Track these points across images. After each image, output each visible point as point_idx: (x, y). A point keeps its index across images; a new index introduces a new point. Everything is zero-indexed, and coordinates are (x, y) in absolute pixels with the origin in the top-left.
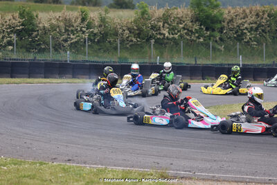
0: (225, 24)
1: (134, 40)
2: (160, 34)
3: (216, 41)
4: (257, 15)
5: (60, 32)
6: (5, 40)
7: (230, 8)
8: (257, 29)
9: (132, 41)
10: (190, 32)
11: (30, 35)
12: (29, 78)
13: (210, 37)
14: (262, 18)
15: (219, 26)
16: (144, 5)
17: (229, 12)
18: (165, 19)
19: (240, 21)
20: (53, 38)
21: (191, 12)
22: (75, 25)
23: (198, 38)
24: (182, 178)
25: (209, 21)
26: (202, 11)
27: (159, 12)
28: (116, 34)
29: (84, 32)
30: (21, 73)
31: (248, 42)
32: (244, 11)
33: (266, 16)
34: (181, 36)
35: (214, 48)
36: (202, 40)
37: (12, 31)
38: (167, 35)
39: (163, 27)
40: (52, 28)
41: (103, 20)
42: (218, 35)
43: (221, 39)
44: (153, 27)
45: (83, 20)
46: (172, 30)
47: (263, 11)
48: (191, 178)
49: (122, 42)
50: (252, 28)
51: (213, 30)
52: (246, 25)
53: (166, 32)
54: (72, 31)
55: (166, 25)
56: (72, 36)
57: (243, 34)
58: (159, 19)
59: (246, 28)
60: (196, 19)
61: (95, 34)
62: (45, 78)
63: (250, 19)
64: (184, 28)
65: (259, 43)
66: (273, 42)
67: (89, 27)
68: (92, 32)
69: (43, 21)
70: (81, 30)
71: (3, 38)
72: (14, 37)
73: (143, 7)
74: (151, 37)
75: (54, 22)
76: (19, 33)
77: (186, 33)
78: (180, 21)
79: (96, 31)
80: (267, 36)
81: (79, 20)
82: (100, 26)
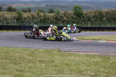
0: (84, 16)
1: (55, 21)
2: (63, 19)
3: (82, 21)
4: (95, 12)
5: (30, 19)
6: (12, 22)
7: (86, 10)
8: (95, 17)
9: (54, 21)
10: (73, 18)
11: (20, 20)
12: (19, 30)
13: (80, 20)
14: (97, 13)
15: (82, 16)
16: (58, 10)
17: (86, 12)
18: (65, 14)
19: (89, 15)
20: (28, 21)
21: (73, 12)
22: (35, 16)
23: (76, 20)
24: (66, 51)
25: (79, 15)
26: (77, 11)
27: (63, 12)
28: (49, 19)
29: (38, 19)
30: (16, 29)
31: (92, 21)
32: (91, 11)
33: (98, 13)
34: (70, 20)
35: (81, 23)
36: (77, 21)
37: (14, 19)
38: (65, 19)
39: (64, 16)
40: (28, 17)
41: (44, 15)
42: (82, 19)
43: (83, 20)
44: (61, 17)
45: (38, 15)
46: (67, 18)
47: (97, 11)
48: (69, 51)
49: (51, 22)
50: (93, 17)
51: (81, 18)
52: (91, 16)
53: (65, 18)
54: (34, 18)
55: (65, 16)
56: (34, 20)
57: (90, 19)
58: (63, 14)
59: (92, 17)
60: (75, 14)
61: (42, 19)
62: (24, 30)
63: (92, 14)
64: (71, 17)
65: (96, 22)
66: (100, 21)
67: (40, 17)
68: (41, 19)
69: (25, 15)
70: (37, 18)
71: (12, 21)
72: (15, 20)
73: (57, 10)
74: (60, 20)
75: (28, 15)
76: (17, 19)
77: (72, 19)
78: (70, 15)
79: (42, 18)
80: (98, 19)
81: (37, 15)
82: (44, 17)
